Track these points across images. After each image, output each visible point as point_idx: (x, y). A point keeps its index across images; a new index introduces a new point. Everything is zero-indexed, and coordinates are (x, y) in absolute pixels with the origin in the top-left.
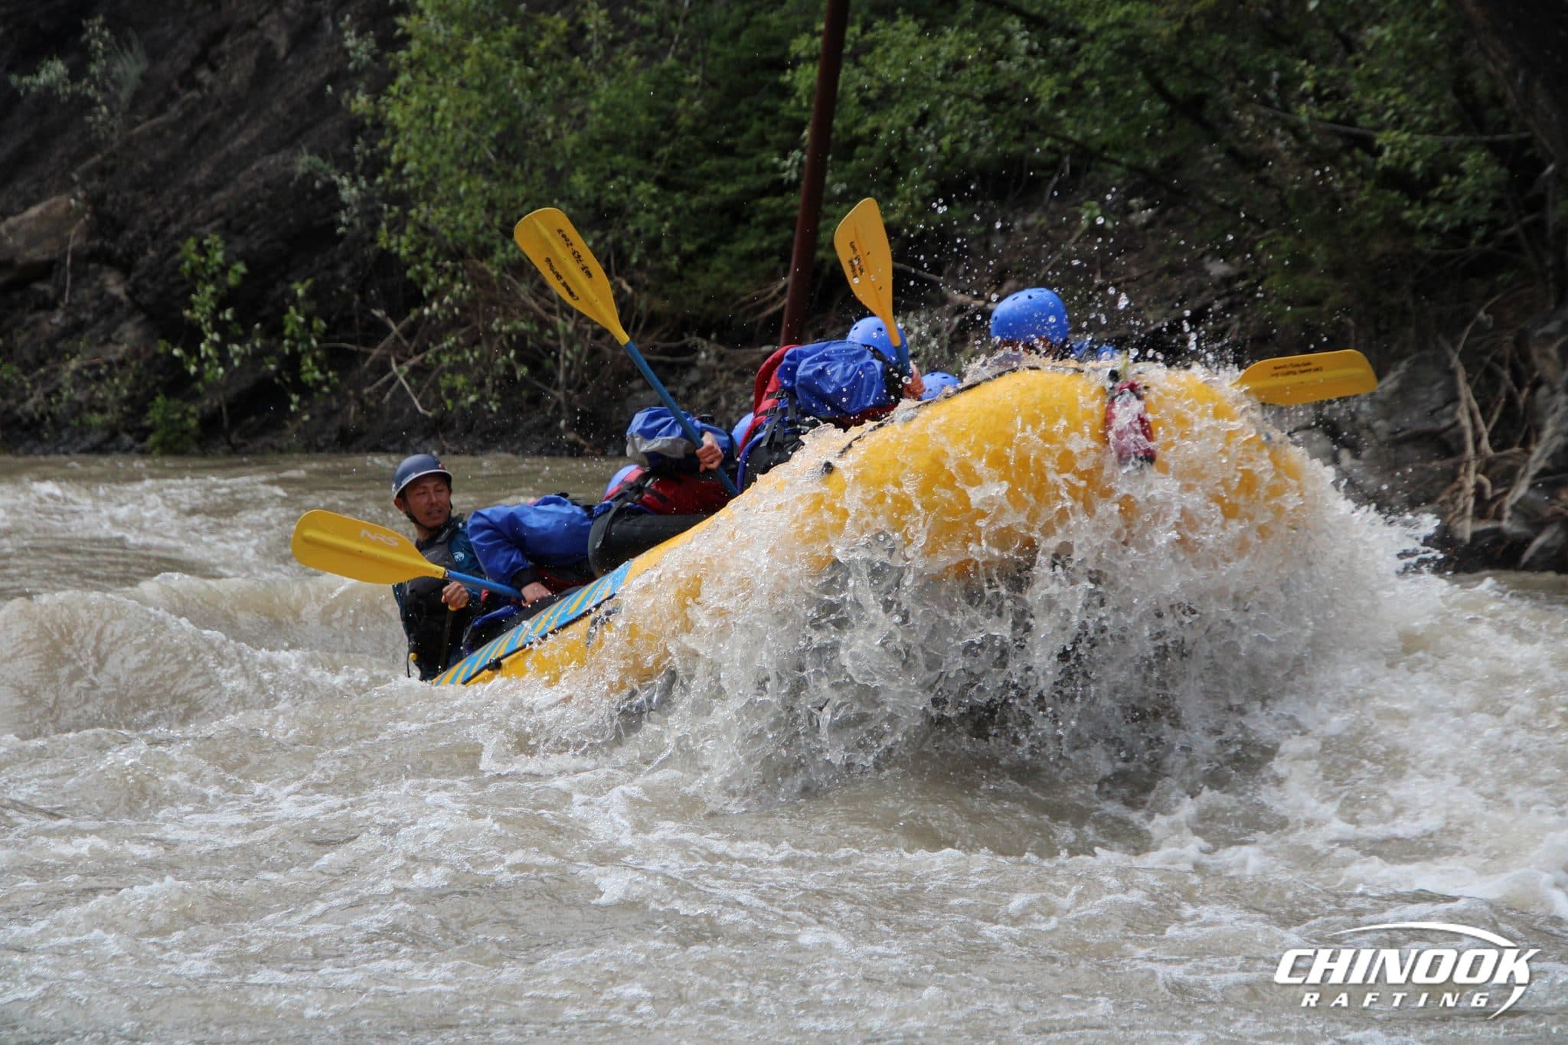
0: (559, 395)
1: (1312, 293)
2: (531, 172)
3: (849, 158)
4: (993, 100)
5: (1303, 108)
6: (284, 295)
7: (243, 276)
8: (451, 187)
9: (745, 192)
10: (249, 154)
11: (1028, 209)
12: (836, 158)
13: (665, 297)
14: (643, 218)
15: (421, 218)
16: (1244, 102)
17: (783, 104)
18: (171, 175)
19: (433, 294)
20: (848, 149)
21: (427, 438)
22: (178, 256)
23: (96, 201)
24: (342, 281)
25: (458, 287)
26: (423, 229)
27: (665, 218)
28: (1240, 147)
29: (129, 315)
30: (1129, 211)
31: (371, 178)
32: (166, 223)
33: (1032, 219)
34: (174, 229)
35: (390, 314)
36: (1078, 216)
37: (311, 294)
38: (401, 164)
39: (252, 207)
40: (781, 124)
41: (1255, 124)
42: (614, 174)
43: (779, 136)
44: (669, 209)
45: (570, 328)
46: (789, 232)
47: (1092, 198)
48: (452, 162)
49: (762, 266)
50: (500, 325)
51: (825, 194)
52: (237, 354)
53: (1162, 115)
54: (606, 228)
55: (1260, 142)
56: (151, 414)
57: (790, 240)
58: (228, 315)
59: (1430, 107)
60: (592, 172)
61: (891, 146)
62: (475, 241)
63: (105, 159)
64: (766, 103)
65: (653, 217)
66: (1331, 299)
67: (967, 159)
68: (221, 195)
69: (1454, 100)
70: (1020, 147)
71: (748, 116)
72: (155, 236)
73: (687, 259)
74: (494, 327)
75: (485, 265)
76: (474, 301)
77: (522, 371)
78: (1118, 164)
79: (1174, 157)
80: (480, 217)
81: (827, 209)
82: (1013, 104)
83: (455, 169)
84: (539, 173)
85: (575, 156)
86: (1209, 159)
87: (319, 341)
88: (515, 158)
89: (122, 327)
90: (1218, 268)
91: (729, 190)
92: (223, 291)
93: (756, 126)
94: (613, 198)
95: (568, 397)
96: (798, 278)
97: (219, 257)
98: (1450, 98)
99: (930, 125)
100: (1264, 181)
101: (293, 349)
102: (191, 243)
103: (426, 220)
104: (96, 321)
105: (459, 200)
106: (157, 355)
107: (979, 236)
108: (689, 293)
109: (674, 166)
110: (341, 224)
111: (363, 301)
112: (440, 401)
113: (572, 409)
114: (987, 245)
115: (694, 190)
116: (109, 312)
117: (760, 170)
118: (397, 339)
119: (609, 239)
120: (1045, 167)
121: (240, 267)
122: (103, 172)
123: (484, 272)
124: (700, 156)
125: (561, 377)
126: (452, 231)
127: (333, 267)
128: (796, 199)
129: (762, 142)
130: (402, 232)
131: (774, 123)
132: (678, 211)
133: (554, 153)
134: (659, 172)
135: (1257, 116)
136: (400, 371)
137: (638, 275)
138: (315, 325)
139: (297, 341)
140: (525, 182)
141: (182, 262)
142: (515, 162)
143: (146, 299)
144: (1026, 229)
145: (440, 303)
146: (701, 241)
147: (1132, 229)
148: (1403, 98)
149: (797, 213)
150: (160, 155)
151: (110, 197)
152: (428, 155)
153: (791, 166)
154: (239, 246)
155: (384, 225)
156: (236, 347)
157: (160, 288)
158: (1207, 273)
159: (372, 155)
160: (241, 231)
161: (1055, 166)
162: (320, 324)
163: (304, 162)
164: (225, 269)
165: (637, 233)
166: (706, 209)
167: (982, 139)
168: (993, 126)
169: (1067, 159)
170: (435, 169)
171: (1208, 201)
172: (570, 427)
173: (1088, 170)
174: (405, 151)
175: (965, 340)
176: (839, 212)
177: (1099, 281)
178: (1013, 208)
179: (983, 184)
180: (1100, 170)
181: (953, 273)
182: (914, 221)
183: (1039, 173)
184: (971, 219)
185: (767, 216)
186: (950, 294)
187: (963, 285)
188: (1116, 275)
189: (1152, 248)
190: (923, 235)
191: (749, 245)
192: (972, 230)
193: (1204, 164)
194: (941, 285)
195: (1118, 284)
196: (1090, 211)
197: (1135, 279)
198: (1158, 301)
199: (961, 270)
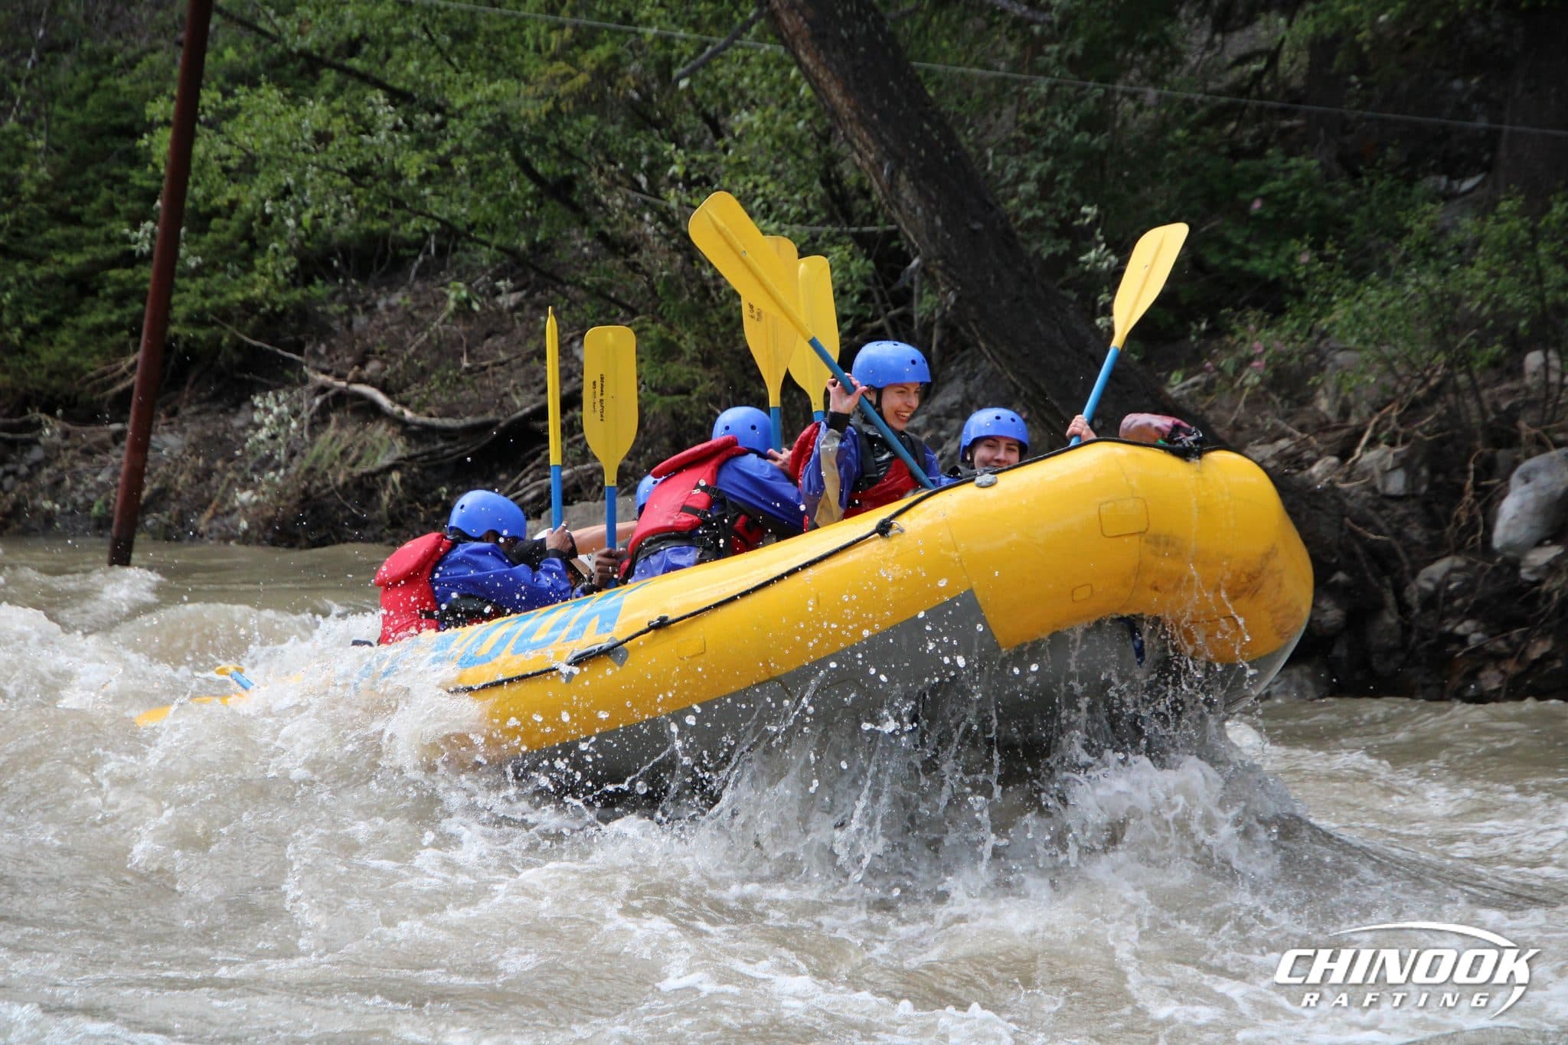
1: (681, 382)
3: (204, 230)
4: (359, 174)
5: (672, 192)
9: (93, 262)
11: (393, 288)
12: (190, 230)
16: (613, 184)
17: (134, 173)
20: (202, 222)
27: (7, 289)
28: (608, 231)
30: (498, 293)
33: (397, 298)
36: (445, 296)
40: (131, 193)
41: (624, 208)
43: (129, 205)
44: (11, 279)
46: (139, 306)
47: (459, 278)
49: (111, 341)
51: (178, 267)
53: (531, 196)
55: (628, 226)
59: (797, 197)
61: (253, 218)
64: (116, 171)
66: (700, 388)
67: (329, 235)
69: (822, 190)
70: (385, 225)
71: (95, 184)
73: (30, 332)
78: (487, 244)
81: (180, 282)
82: (377, 179)
86: (579, 243)
91: (75, 260)
93: (105, 194)
96: (148, 355)
98: (818, 187)
99: (290, 199)
100: (634, 267)
107: (341, 315)
108: (32, 367)
109: (17, 234)
114: (349, 325)
115: (37, 260)
120: (408, 245)
124: (44, 224)
128: (147, 272)
129: (111, 211)
131: (124, 192)
132: (20, 281)
135: (627, 199)
144: (390, 308)
146: (45, 312)
147: (500, 312)
148: (771, 187)
149: (148, 286)
153: (144, 237)
161: (420, 246)
166: (51, 279)
167: (345, 216)
168: (356, 202)
169: (433, 239)
171: (577, 284)
173: (455, 249)
175: (326, 422)
176: (193, 286)
177: (465, 364)
178: (377, 287)
179: (345, 261)
180: (467, 251)
181: (315, 354)
182: (275, 295)
183: (404, 252)
184: (332, 297)
185: (117, 288)
186: (311, 374)
187: (325, 365)
188: (482, 359)
189: (519, 332)
190: (284, 312)
191: (98, 318)
192: (335, 308)
193: (574, 247)
194: (301, 364)
195: (485, 368)
196: (456, 292)
197: (502, 364)
198: (526, 387)
199: (322, 349)
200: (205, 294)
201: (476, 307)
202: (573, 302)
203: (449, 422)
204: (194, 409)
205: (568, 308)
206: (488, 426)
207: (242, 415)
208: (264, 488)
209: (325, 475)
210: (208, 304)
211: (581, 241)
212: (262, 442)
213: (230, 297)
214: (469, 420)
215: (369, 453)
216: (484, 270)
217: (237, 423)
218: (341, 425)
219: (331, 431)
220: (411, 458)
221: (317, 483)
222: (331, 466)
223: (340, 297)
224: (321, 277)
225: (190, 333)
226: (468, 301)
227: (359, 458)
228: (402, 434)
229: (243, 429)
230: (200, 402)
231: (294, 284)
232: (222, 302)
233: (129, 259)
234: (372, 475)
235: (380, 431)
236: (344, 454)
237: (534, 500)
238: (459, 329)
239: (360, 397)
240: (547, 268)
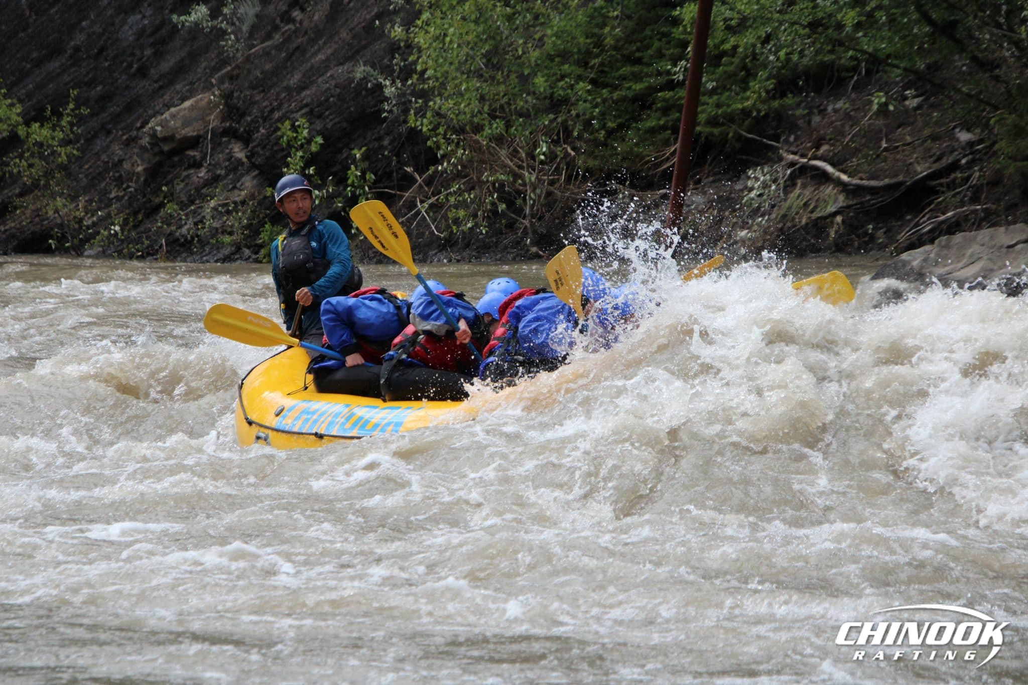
0: (526, 222)
2: (508, 76)
3: (718, 65)
4: (814, 26)
5: (1023, 28)
6: (347, 158)
7: (321, 145)
8: (456, 86)
9: (649, 88)
10: (326, 65)
11: (837, 98)
12: (709, 65)
13: (595, 158)
14: (581, 106)
15: (437, 107)
16: (983, 25)
17: (674, 30)
18: (275, 80)
19: (443, 156)
20: (718, 59)
21: (440, 251)
22: (279, 133)
23: (227, 97)
24: (386, 148)
25: (460, 151)
26: (438, 114)
27: (596, 106)
28: (980, 55)
29: (248, 172)
30: (906, 98)
31: (404, 81)
32: (272, 111)
33: (839, 104)
34: (277, 115)
35: (416, 170)
36: (870, 102)
37: (365, 157)
38: (424, 71)
39: (327, 100)
40: (673, 43)
41: (990, 40)
42: (563, 77)
43: (672, 51)
44: (599, 100)
45: (533, 179)
46: (678, 115)
47: (880, 90)
48: (457, 69)
49: (660, 137)
50: (488, 176)
51: (702, 89)
52: (317, 197)
53: (927, 35)
54: (557, 113)
55: (994, 52)
56: (262, 236)
57: (679, 120)
58: (311, 171)
60: (548, 76)
61: (746, 56)
62: (471, 122)
63: (233, 70)
64: (663, 29)
65: (588, 105)
67: (796, 65)
68: (308, 92)
70: (832, 57)
71: (651, 38)
72: (265, 119)
73: (610, 133)
74: (484, 178)
75: (478, 137)
76: (471, 161)
77: (502, 207)
78: (898, 67)
79: (936, 62)
80: (475, 105)
81: (703, 99)
82: (826, 29)
83: (458, 75)
84: (513, 76)
85: (537, 65)
86: (959, 64)
87: (370, 188)
88: (498, 67)
89: (243, 179)
90: (964, 136)
91: (638, 87)
92: (308, 155)
93: (657, 44)
94: (561, 93)
95: (532, 224)
96: (683, 145)
97: (305, 133)
99: (772, 43)
100: (997, 78)
101: (353, 193)
102: (287, 124)
103: (440, 108)
104: (227, 175)
105: (462, 95)
106: (265, 197)
107: (804, 116)
108: (611, 156)
109: (602, 72)
110: (385, 111)
111: (398, 162)
112: (448, 227)
113: (535, 232)
114: (809, 122)
115: (616, 88)
116: (235, 169)
117: (659, 73)
118: (420, 186)
119: (559, 120)
120: (847, 70)
121: (319, 140)
122: (231, 78)
123: (477, 142)
124: (619, 64)
125: (528, 212)
126: (457, 115)
127: (380, 139)
128: (682, 93)
129: (660, 55)
130: (424, 116)
131: (668, 42)
132: (604, 101)
133: (523, 63)
134: (592, 76)
135: (992, 35)
136: (422, 207)
137: (578, 144)
138: (367, 177)
139: (356, 188)
140: (504, 82)
141: (282, 137)
142: (498, 69)
143: (259, 160)
144: (836, 111)
145: (449, 162)
146: (620, 120)
147: (907, 111)
149: (683, 102)
150: (268, 67)
151: (236, 94)
152: (441, 66)
153: (679, 71)
154: (319, 125)
155: (412, 112)
156: (317, 192)
157: (268, 154)
158: (958, 140)
159: (405, 66)
160: (320, 116)
161: (855, 69)
162: (370, 177)
163: (360, 71)
164: (309, 141)
165: (578, 116)
166: (623, 99)
167: (806, 52)
168: (814, 43)
169: (863, 64)
170: (446, 74)
171: (958, 91)
172: (533, 243)
173: (878, 71)
174: (426, 63)
175: (794, 185)
176: (711, 101)
177: (884, 145)
178: (827, 98)
179: (806, 81)
180: (886, 72)
181: (787, 141)
182: (760, 106)
183: (844, 74)
184: (798, 105)
185: (664, 104)
186: (785, 155)
187: (793, 149)
188: (896, 141)
189: (920, 123)
190: (767, 115)
191: (652, 123)
192: (800, 112)
193: (956, 67)
194: (778, 149)
195: (897, 147)
196: (878, 99)
197: (909, 144)
198: (924, 159)
199: (792, 139)
200: (718, 106)
201: (891, 108)
202: (955, 103)
203: (873, 183)
204: (711, 179)
205: (953, 106)
206: (900, 184)
207: (741, 182)
208: (755, 228)
209: (793, 219)
210: (720, 112)
211: (962, 63)
212: (753, 199)
213: (734, 106)
214: (887, 181)
215: (822, 205)
216: (897, 83)
217: (738, 187)
218: (804, 186)
219: (797, 191)
220: (848, 207)
221: (789, 224)
222: (797, 213)
223: (803, 105)
224: (792, 92)
225: (708, 130)
226: (886, 104)
227: (815, 207)
228: (843, 191)
229: (742, 191)
230: (714, 174)
231: (774, 98)
232: (729, 110)
233: (671, 85)
234: (824, 218)
235: (829, 190)
236: (806, 205)
237: (930, 231)
238: (880, 122)
239: (816, 168)
240: (938, 82)
